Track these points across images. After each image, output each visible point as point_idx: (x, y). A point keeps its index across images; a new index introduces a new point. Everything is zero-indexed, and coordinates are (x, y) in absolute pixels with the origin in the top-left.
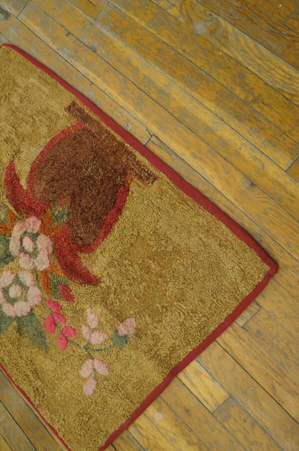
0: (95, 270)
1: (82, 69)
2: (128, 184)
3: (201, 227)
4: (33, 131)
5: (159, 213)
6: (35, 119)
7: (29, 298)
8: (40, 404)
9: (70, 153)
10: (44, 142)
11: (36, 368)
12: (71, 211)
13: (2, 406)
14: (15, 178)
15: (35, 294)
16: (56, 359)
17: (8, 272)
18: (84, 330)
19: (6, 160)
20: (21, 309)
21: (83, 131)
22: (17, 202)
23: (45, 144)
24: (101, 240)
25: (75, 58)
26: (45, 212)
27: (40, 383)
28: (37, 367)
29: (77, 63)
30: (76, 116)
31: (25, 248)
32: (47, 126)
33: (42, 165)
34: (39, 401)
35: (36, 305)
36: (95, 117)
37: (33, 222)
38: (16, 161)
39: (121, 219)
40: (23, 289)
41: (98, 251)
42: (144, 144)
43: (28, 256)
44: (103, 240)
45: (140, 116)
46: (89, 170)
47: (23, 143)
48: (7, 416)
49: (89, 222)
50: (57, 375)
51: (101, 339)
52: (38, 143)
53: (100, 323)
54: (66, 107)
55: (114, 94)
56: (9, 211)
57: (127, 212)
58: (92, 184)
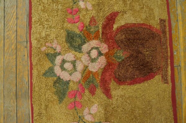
0: (113, 93)
1: (179, 11)
2: (156, 74)
3: (166, 115)
4: (139, 11)
5: (157, 97)
6: (144, 7)
7: (72, 75)
8: (36, 120)
9: (146, 38)
10: (139, 21)
11: (48, 105)
12: (125, 60)
13: (16, 104)
14: (113, 20)
15: (77, 76)
16: (62, 109)
17: (73, 55)
18: (86, 110)
19: (116, 9)
20: (65, 76)
21: (158, 35)
22: (105, 31)
23: (139, 23)
24: (126, 84)
25: (181, 3)
26: (114, 49)
27: (44, 112)
28: (50, 105)
29: (179, 6)
30: (161, 27)
31: (91, 54)
32: (146, 17)
33: (130, 29)
34: (37, 118)
35: (73, 81)
36: (168, 36)
37: (105, 47)
38: (120, 14)
39: (142, 84)
40: (74, 69)
41: (122, 87)
42: (175, 66)
43: (89, 58)
44: (128, 85)
45: (182, 54)
46: (147, 53)
47: (130, 11)
48: (14, 110)
49: (128, 72)
50: (56, 116)
51: (90, 120)
52: (137, 18)
53: (96, 114)
54: (161, 18)
55: (181, 35)
56: (99, 31)
57: (146, 84)
58: (143, 59)
